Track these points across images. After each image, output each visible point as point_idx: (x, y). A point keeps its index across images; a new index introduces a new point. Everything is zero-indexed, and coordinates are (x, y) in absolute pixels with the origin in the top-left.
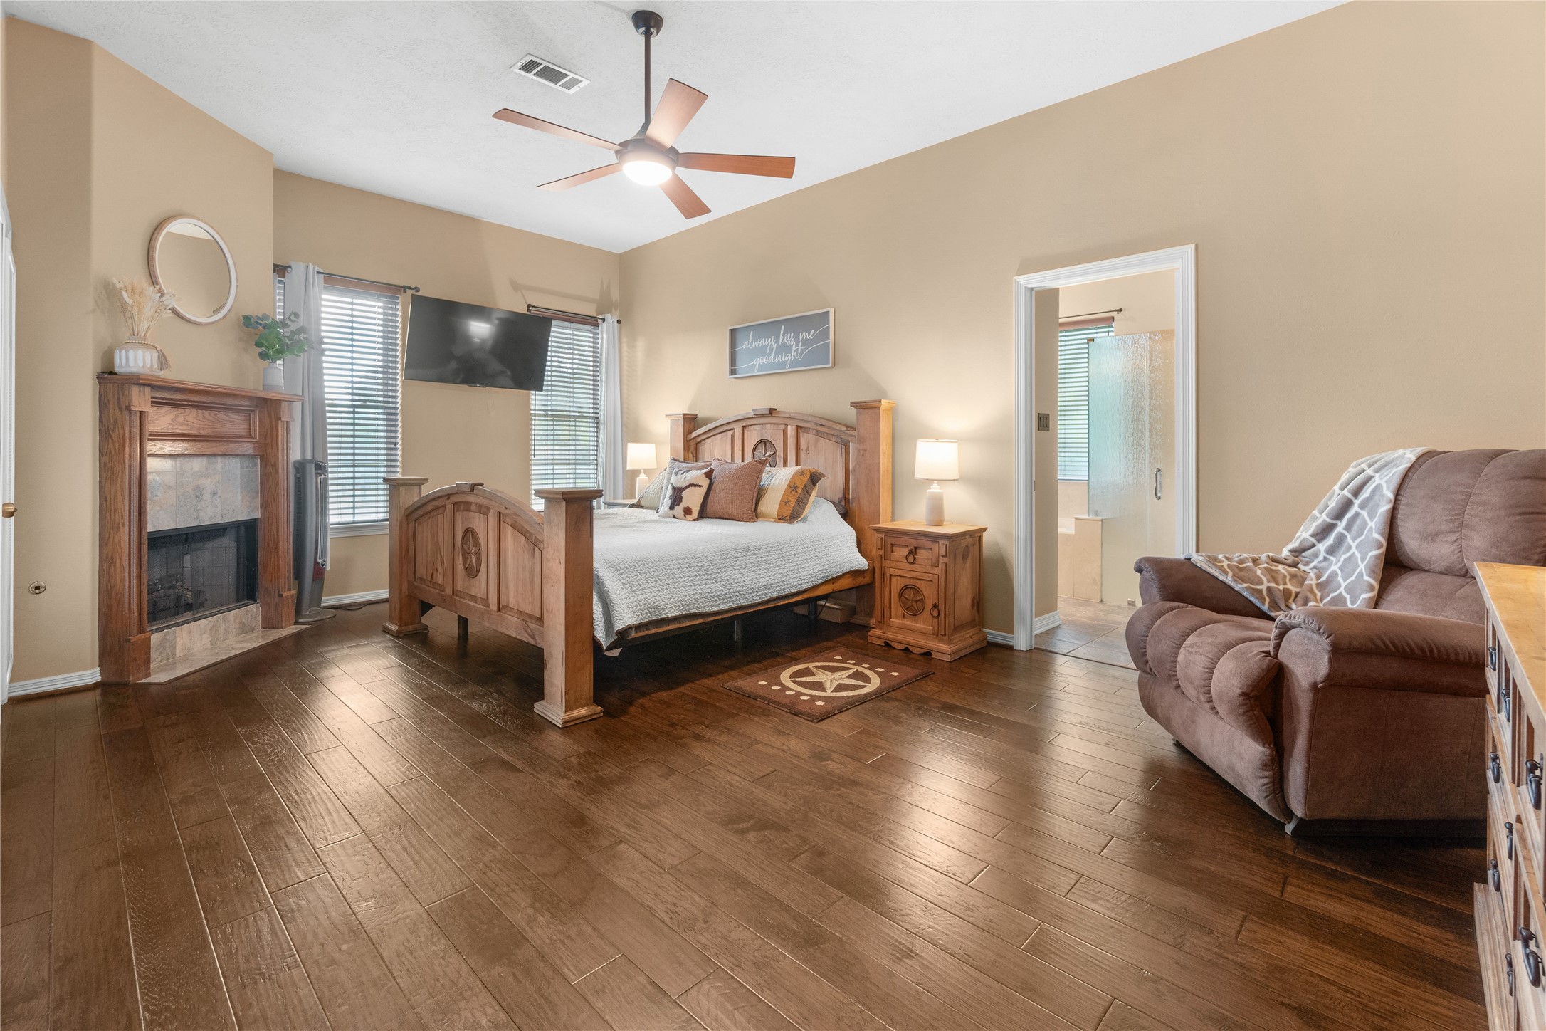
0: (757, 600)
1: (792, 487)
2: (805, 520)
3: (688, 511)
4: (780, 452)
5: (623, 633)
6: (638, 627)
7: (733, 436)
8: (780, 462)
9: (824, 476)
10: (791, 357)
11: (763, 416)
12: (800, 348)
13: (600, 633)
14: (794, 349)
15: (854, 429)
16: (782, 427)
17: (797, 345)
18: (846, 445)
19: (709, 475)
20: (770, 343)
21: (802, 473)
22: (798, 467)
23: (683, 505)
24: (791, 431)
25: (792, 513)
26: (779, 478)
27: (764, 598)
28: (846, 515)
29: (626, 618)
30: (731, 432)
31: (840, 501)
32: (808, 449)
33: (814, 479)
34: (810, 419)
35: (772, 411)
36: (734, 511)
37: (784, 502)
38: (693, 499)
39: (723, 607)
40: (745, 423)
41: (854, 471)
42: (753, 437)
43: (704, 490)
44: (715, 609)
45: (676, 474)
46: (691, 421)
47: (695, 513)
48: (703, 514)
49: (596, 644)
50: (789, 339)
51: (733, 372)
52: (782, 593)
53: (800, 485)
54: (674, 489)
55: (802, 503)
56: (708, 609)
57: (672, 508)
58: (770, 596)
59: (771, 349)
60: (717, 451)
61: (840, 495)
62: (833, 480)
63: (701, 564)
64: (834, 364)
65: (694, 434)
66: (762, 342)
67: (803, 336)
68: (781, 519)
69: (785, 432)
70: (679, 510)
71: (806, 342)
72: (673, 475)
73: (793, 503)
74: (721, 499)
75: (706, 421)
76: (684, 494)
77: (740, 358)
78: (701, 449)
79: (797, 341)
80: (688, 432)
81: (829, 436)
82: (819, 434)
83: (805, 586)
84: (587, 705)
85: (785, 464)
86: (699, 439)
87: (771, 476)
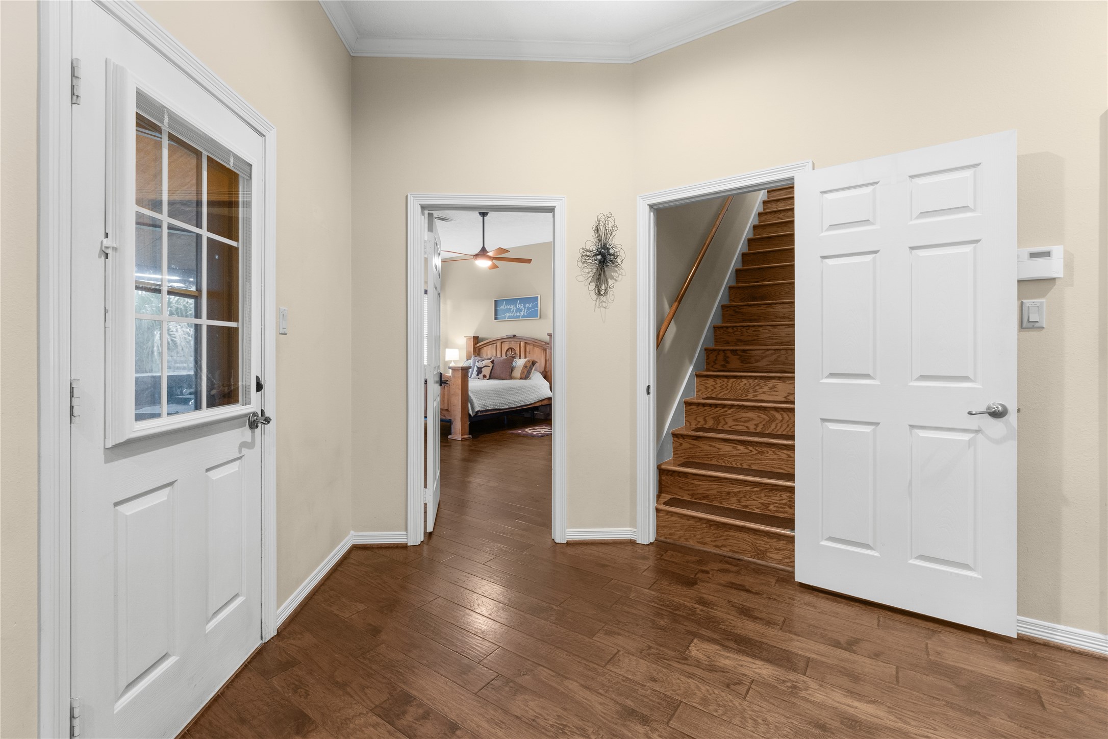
0: (516, 406)
1: (525, 367)
2: (530, 379)
3: (485, 376)
4: (518, 353)
5: (477, 412)
6: (481, 412)
7: (496, 346)
8: (518, 357)
9: (537, 362)
10: (522, 314)
11: (510, 338)
12: (526, 310)
13: (471, 412)
14: (523, 310)
15: (549, 344)
16: (519, 343)
17: (525, 309)
18: (546, 351)
19: (492, 362)
20: (513, 307)
21: (529, 361)
22: (526, 359)
23: (482, 374)
24: (522, 344)
25: (526, 376)
26: (520, 363)
27: (518, 405)
28: (545, 377)
29: (478, 408)
30: (496, 344)
31: (543, 372)
32: (530, 352)
33: (534, 363)
34: (530, 339)
35: (514, 336)
36: (503, 376)
37: (522, 372)
38: (486, 371)
39: (505, 407)
40: (502, 341)
41: (548, 360)
42: (505, 347)
43: (491, 368)
44: (503, 408)
45: (478, 362)
46: (476, 339)
47: (488, 377)
48: (490, 378)
49: (470, 415)
50: (521, 306)
51: (496, 318)
52: (524, 404)
53: (528, 366)
54: (478, 368)
55: (529, 372)
56: (501, 408)
57: (478, 375)
58: (520, 405)
59: (513, 310)
60: (489, 352)
61: (543, 370)
62: (540, 364)
63: (498, 393)
64: (540, 318)
65: (478, 345)
66: (509, 307)
67: (527, 305)
68: (521, 378)
69: (520, 345)
70: (481, 376)
71: (528, 308)
72: (477, 362)
73: (526, 373)
74: (498, 371)
75: (483, 340)
76: (483, 369)
77: (499, 312)
78: (481, 351)
79: (525, 307)
80: (475, 344)
81: (538, 347)
82: (534, 346)
83: (532, 402)
84: (467, 435)
85: (520, 358)
86: (481, 347)
87: (516, 362)
